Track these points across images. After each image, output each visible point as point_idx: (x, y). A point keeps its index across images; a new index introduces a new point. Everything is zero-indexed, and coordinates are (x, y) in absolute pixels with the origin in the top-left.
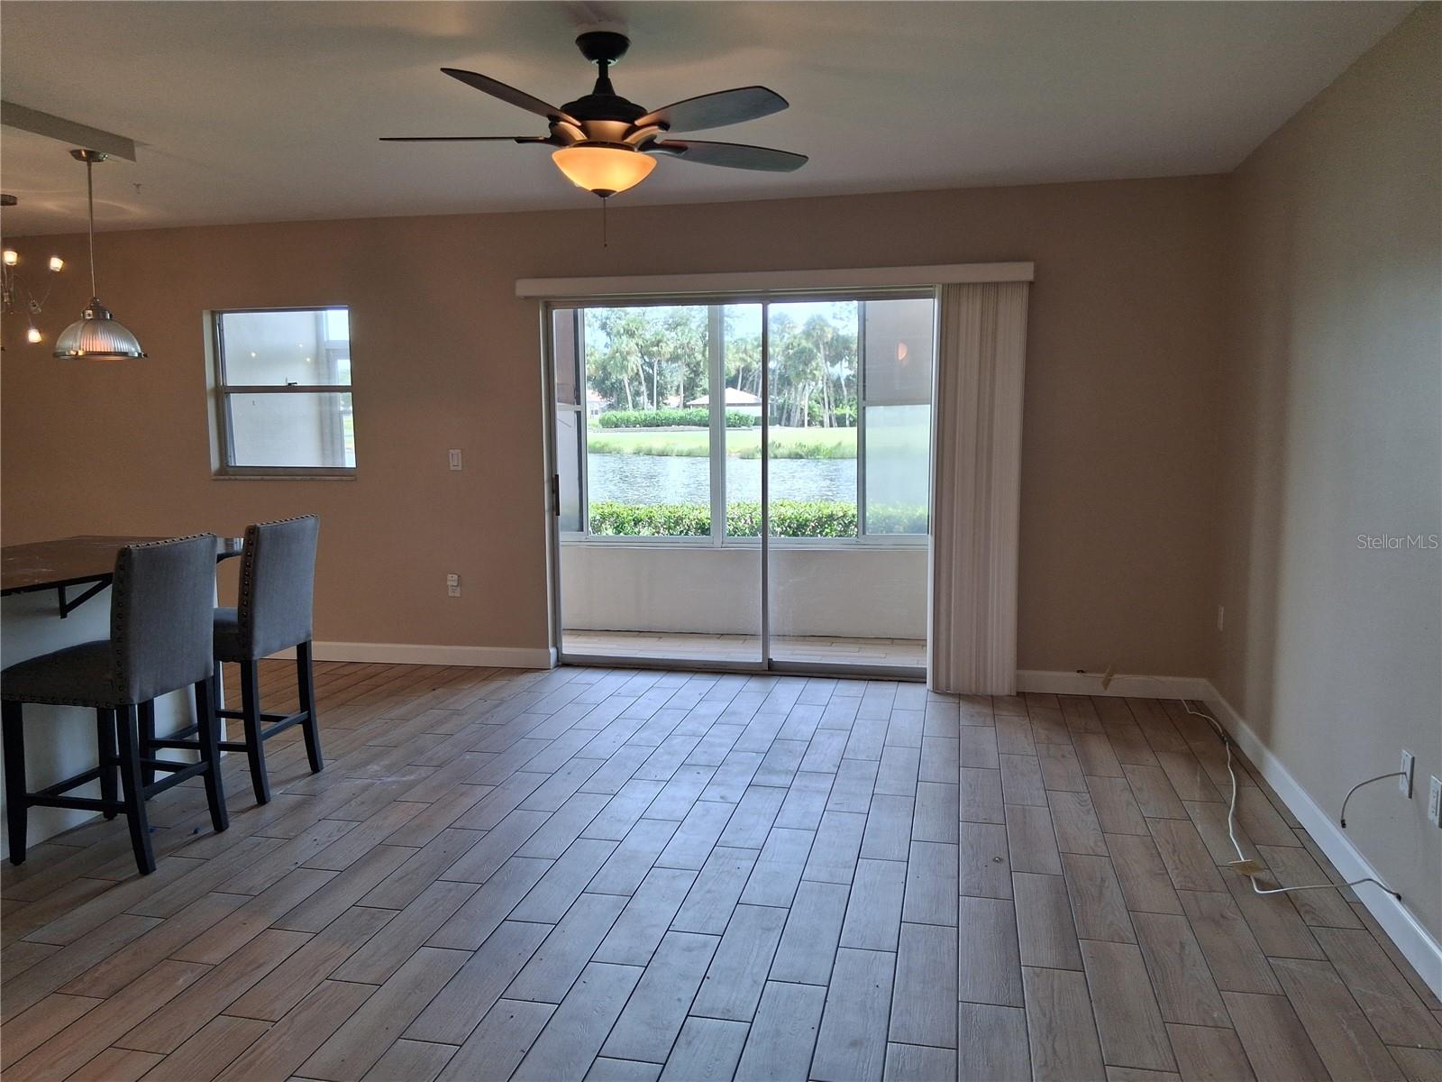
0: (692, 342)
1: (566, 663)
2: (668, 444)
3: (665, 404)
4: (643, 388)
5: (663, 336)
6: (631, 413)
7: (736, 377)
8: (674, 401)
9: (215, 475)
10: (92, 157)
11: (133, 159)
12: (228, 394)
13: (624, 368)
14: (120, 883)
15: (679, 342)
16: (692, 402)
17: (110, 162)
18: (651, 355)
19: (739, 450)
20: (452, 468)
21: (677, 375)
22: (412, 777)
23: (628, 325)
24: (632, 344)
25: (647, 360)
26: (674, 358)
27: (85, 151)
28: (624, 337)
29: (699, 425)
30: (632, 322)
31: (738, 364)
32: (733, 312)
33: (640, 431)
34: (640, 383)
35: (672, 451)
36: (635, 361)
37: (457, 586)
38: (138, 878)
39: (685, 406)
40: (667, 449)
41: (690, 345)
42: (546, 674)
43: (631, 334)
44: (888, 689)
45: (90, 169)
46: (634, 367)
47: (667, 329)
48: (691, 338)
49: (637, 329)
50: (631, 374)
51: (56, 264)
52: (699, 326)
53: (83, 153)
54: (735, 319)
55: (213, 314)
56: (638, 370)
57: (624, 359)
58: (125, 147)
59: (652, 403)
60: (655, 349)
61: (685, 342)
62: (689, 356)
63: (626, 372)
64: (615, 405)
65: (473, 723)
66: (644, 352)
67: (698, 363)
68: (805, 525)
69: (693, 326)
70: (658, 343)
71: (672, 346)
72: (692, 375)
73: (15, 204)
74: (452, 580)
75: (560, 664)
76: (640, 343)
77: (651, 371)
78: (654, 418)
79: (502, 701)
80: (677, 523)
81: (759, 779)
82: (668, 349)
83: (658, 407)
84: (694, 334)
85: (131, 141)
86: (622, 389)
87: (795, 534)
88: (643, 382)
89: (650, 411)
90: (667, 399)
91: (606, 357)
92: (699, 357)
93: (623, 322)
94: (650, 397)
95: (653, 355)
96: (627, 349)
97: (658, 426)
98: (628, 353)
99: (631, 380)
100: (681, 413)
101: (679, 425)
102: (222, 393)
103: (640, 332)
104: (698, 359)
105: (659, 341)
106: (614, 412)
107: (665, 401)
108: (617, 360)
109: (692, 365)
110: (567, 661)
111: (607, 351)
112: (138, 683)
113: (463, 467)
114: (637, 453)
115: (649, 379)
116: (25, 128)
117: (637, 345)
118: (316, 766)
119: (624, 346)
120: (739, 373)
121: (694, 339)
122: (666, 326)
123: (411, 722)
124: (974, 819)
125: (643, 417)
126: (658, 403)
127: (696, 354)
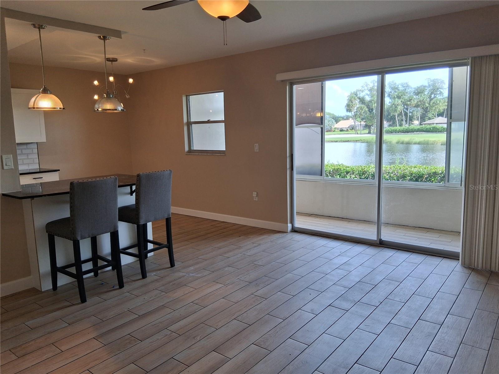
0: (425, 99)
1: (295, 230)
2: (411, 139)
3: (412, 124)
4: (404, 118)
5: (412, 98)
6: (398, 128)
7: (443, 113)
8: (416, 122)
9: (187, 153)
10: (105, 38)
11: (121, 38)
12: (191, 124)
13: (396, 111)
14: (73, 305)
15: (419, 100)
16: (423, 123)
17: (112, 40)
18: (407, 105)
19: (441, 141)
20: (255, 151)
21: (418, 112)
22: (200, 275)
23: (398, 94)
24: (400, 101)
25: (406, 107)
26: (417, 106)
27: (102, 36)
28: (396, 99)
29: (426, 132)
30: (400, 93)
31: (444, 107)
32: (443, 87)
33: (401, 134)
34: (402, 116)
35: (412, 142)
36: (400, 108)
37: (256, 197)
38: (81, 304)
39: (420, 124)
40: (410, 141)
41: (424, 101)
42: (285, 234)
43: (399, 97)
44: (435, 261)
45: (105, 43)
46: (400, 110)
47: (415, 95)
48: (424, 98)
49: (402, 96)
50: (398, 112)
51: (131, 81)
52: (428, 93)
53: (102, 37)
54: (444, 89)
55: (187, 96)
56: (401, 111)
57: (396, 107)
58: (117, 34)
59: (407, 124)
60: (409, 103)
61: (422, 99)
62: (423, 105)
63: (397, 112)
64: (392, 125)
65: (241, 253)
66: (404, 104)
67: (427, 108)
68: (422, 176)
69: (426, 93)
70: (410, 100)
71: (416, 101)
72: (424, 112)
73: (117, 61)
74: (255, 194)
75: (293, 230)
76: (403, 101)
77: (407, 111)
78: (407, 129)
79: (260, 245)
80: (363, 174)
81: (337, 303)
82: (414, 102)
83: (409, 125)
84: (426, 96)
85: (120, 31)
86: (395, 119)
87: (417, 180)
88: (403, 116)
89: (405, 126)
90: (413, 122)
91: (389, 107)
92: (427, 105)
93: (397, 94)
94: (406, 121)
95: (408, 105)
96: (397, 103)
97: (408, 132)
98: (398, 105)
99: (399, 115)
100: (419, 127)
101: (417, 132)
102: (189, 124)
103: (403, 96)
104: (427, 106)
105: (411, 100)
106: (391, 127)
107: (412, 123)
108: (393, 108)
109: (425, 109)
110: (296, 230)
111: (389, 104)
112: (80, 233)
113: (259, 151)
114: (398, 143)
115: (406, 114)
116: (82, 31)
117: (402, 101)
118: (172, 265)
119: (396, 102)
120: (445, 111)
121: (426, 98)
122: (414, 94)
123: (221, 249)
124: (437, 351)
125: (402, 129)
126: (409, 123)
127: (426, 104)
